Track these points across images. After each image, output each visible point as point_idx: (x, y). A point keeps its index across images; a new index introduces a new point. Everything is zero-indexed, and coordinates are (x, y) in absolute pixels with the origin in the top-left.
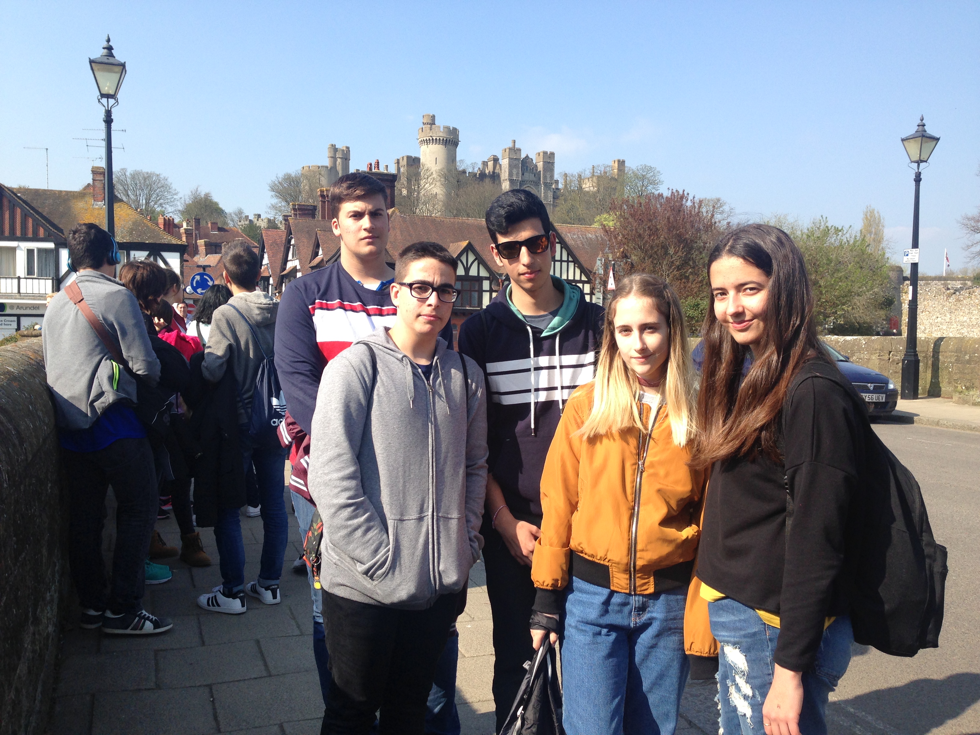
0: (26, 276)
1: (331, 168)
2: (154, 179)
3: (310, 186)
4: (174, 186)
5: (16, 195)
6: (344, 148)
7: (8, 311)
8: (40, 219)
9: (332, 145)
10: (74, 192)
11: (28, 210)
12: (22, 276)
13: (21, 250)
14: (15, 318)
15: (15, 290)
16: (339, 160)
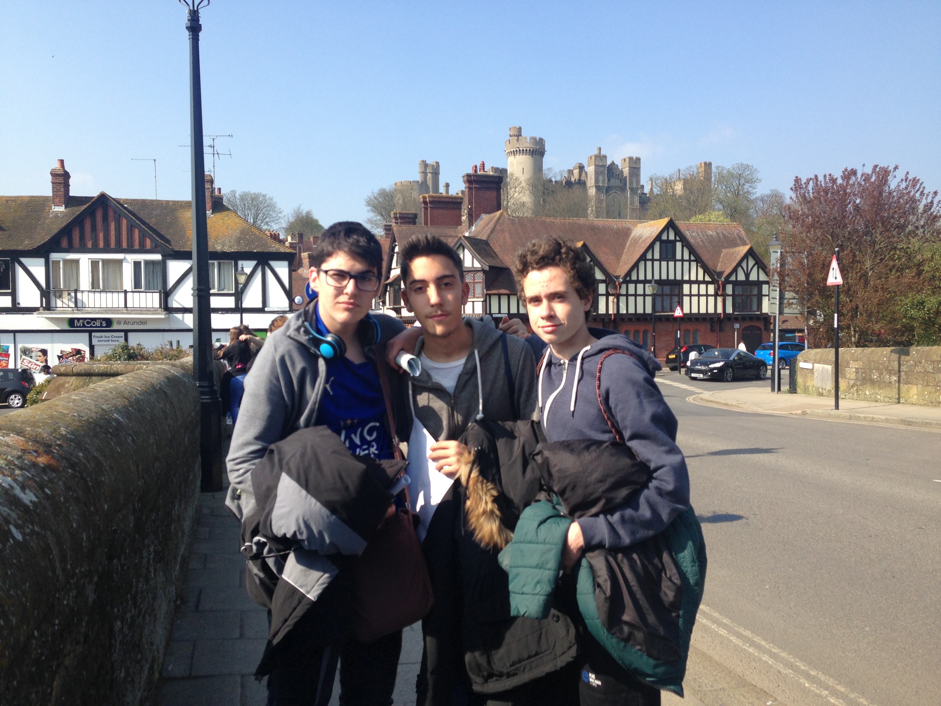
0: (133, 290)
1: (422, 183)
2: (261, 199)
3: (403, 200)
4: (278, 206)
5: (122, 206)
6: (434, 164)
7: (115, 327)
8: (146, 229)
9: (423, 161)
10: (181, 201)
11: (134, 220)
12: (129, 289)
13: (128, 262)
14: (122, 334)
15: (122, 305)
16: (429, 176)
